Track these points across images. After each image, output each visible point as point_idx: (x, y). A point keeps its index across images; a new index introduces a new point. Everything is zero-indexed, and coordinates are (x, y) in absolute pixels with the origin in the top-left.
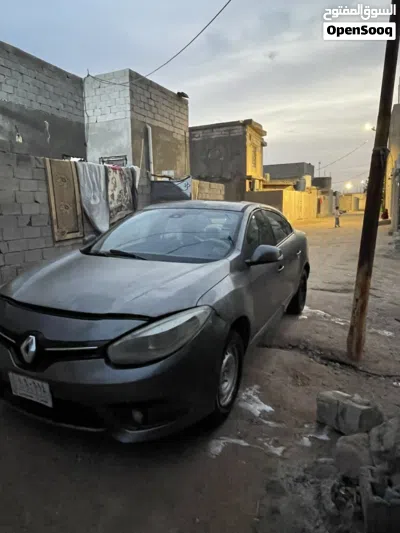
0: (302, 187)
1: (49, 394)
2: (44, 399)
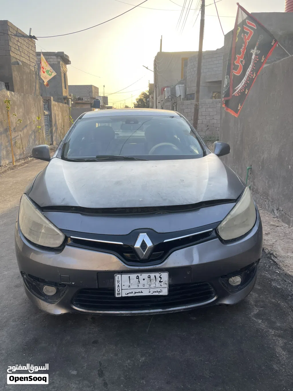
1: (167, 283)
2: (159, 290)
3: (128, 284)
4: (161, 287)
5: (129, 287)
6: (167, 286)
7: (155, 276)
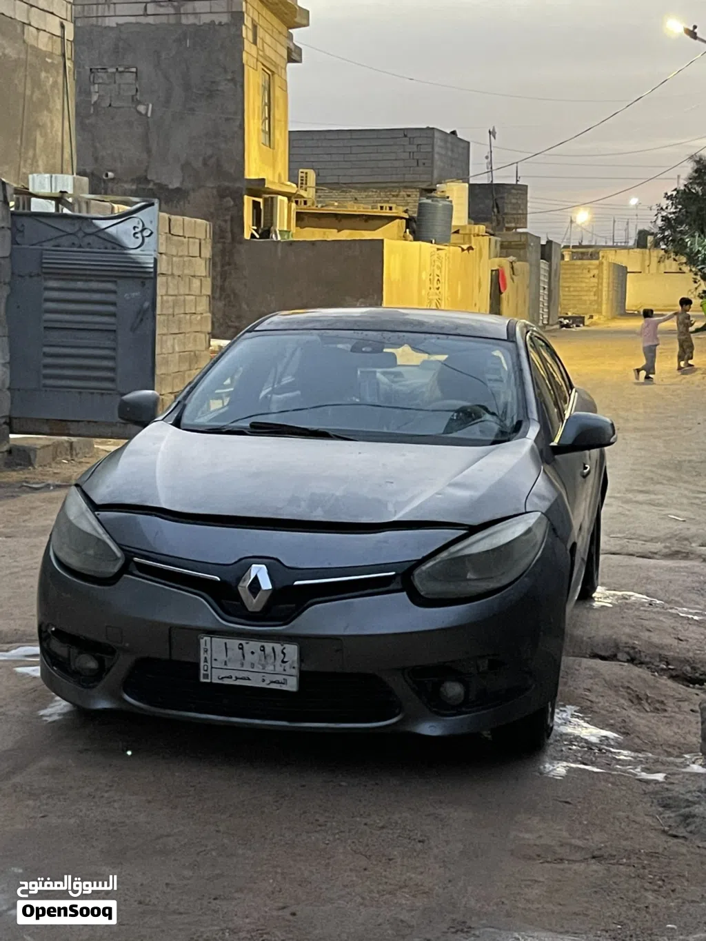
0: (439, 229)
1: (296, 665)
2: (280, 678)
3: (224, 658)
4: (284, 673)
5: (226, 664)
6: (295, 672)
7: (273, 649)
